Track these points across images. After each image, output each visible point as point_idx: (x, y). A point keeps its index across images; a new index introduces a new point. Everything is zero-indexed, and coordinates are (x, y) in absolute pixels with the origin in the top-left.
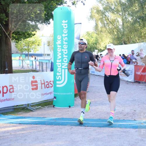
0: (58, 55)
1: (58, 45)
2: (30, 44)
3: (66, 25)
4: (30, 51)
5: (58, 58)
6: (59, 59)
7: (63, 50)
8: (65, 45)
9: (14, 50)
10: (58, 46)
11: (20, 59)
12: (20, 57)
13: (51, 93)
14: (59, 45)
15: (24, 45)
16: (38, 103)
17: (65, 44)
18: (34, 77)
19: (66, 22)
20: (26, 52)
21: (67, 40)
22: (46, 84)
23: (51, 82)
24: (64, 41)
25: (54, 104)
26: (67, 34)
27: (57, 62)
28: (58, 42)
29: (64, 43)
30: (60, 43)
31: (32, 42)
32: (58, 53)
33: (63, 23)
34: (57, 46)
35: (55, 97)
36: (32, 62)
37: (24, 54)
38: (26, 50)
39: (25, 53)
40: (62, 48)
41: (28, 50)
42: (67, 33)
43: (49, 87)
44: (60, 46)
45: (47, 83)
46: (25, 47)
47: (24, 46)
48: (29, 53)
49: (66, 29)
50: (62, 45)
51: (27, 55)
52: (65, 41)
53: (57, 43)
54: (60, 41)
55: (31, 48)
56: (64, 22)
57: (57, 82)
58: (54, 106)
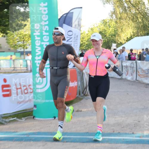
0: (37, 51)
1: (36, 36)
2: (26, 38)
3: (46, 9)
4: (26, 48)
5: (37, 54)
6: (38, 56)
7: (42, 43)
8: (45, 37)
9: (6, 47)
10: (37, 38)
11: (11, 59)
12: (11, 56)
13: (30, 100)
14: (38, 36)
15: (18, 40)
16: (13, 114)
17: (45, 35)
18: (5, 80)
19: (46, 4)
20: (21, 49)
21: (48, 30)
22: (23, 88)
23: (30, 87)
24: (44, 32)
25: (34, 115)
26: (47, 22)
27: (36, 60)
28: (35, 32)
29: (44, 33)
30: (39, 34)
31: (28, 35)
32: (37, 47)
33: (41, 6)
34: (35, 38)
35: (35, 106)
36: (26, 62)
37: (19, 52)
38: (20, 46)
39: (19, 50)
40: (42, 41)
41: (24, 46)
42: (47, 20)
43: (27, 93)
44: (39, 38)
45: (25, 88)
46: (20, 43)
47: (18, 42)
48: (26, 50)
49: (46, 14)
50: (41, 36)
51: (22, 53)
52: (46, 31)
53: (35, 34)
54: (39, 31)
55: (28, 43)
56: (42, 4)
57: (38, 86)
58: (34, 117)
